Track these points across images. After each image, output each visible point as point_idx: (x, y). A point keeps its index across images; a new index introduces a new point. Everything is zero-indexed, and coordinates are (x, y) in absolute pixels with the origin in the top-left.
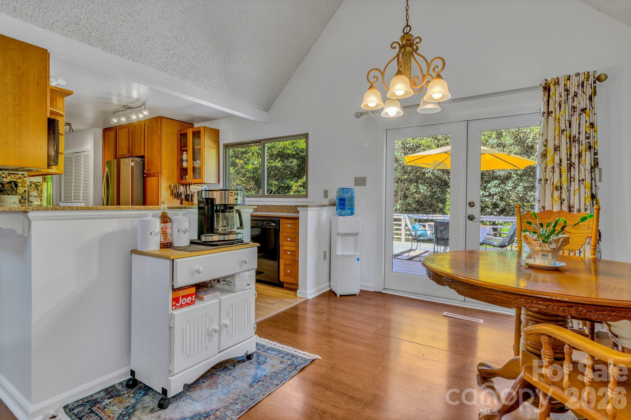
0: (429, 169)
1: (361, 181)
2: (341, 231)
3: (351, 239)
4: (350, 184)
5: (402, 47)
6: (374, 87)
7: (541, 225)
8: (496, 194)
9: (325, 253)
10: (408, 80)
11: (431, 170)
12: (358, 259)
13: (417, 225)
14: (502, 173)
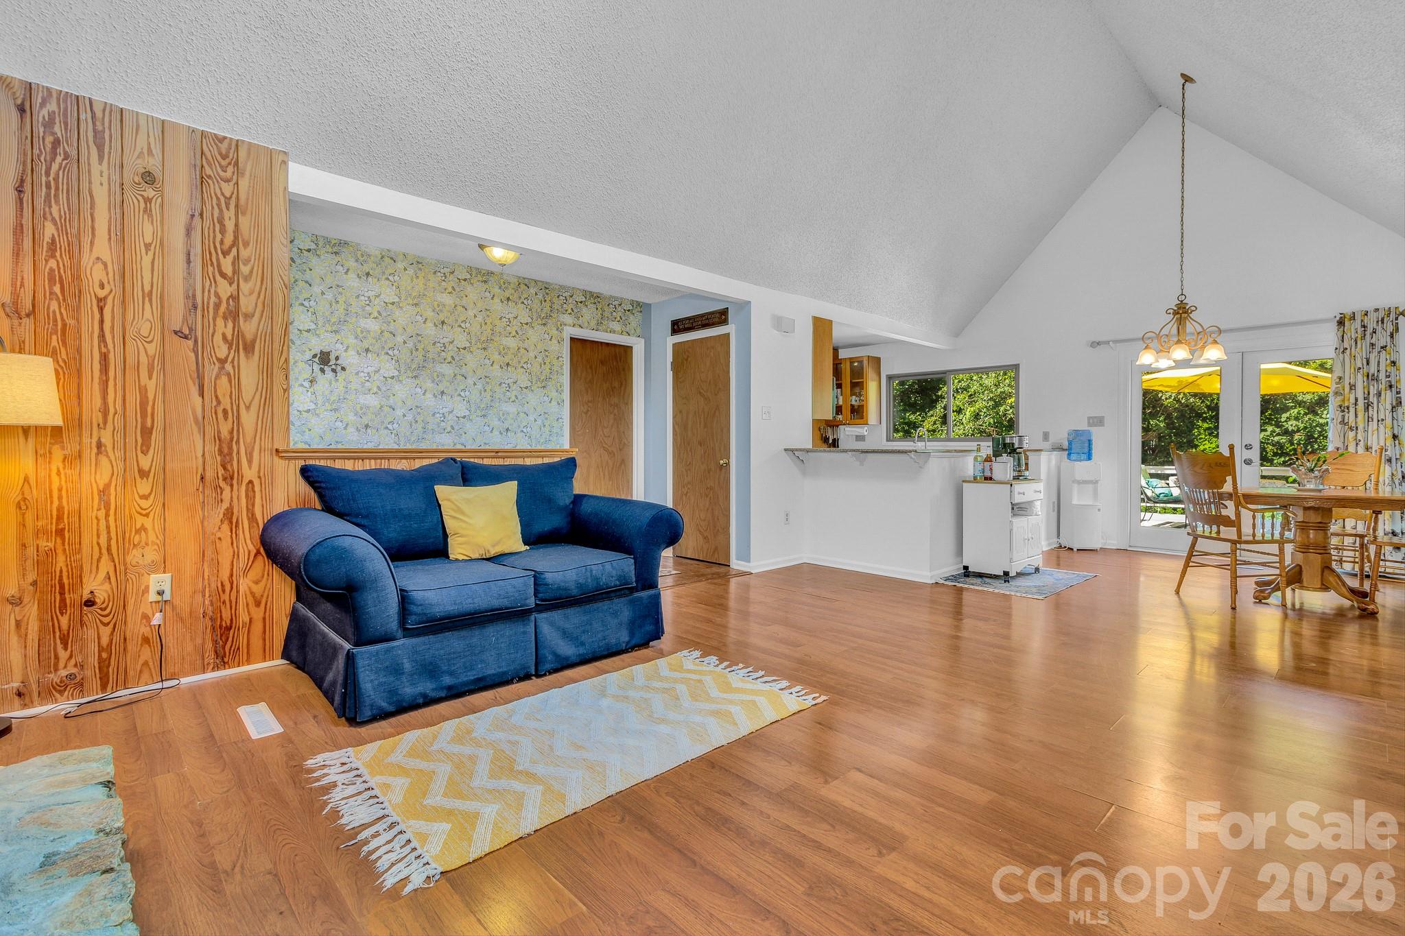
0: (1170, 394)
1: (1098, 421)
2: (1078, 478)
3: (1090, 486)
4: (1083, 426)
5: (1175, 313)
6: (1150, 348)
7: (1309, 461)
8: (1298, 431)
9: (1054, 503)
10: (1187, 348)
11: (1173, 395)
12: (1099, 510)
13: (1155, 482)
14: (1308, 397)
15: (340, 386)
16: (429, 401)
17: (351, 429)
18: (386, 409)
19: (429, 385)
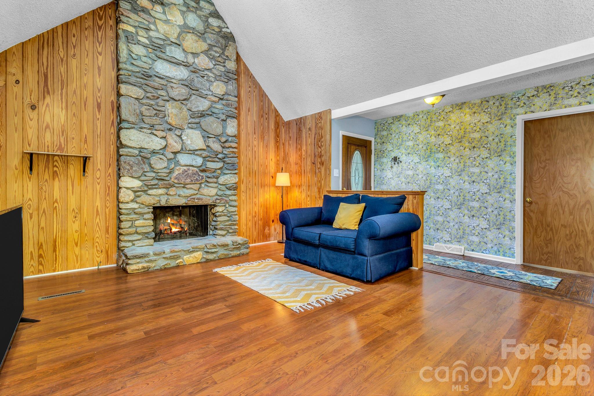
15: (400, 168)
16: (433, 170)
17: (404, 184)
18: (415, 175)
19: (433, 163)
